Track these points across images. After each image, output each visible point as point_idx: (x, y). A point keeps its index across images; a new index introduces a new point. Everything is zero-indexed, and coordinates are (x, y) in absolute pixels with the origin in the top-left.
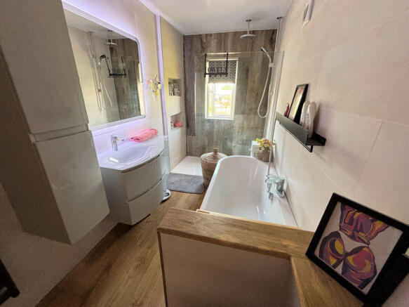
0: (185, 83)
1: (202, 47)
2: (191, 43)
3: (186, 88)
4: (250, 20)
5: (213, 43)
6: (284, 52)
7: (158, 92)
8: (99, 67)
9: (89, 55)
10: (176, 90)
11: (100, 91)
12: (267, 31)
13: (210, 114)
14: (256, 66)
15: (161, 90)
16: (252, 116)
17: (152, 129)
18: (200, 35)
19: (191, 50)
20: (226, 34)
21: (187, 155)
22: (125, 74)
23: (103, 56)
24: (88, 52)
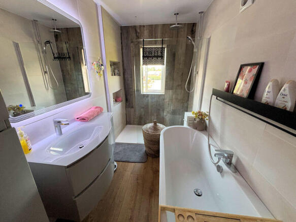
0: (123, 65)
1: (137, 36)
2: (128, 32)
3: (124, 69)
4: (178, 14)
5: (146, 33)
6: (209, 39)
7: (102, 73)
8: (44, 52)
9: (34, 40)
10: (116, 71)
11: (46, 72)
12: (188, 24)
13: (144, 90)
14: (181, 51)
15: (103, 71)
16: (179, 91)
17: (97, 107)
18: (135, 26)
19: (127, 38)
20: (156, 26)
21: (127, 124)
22: (69, 58)
23: (48, 42)
24: (33, 38)
